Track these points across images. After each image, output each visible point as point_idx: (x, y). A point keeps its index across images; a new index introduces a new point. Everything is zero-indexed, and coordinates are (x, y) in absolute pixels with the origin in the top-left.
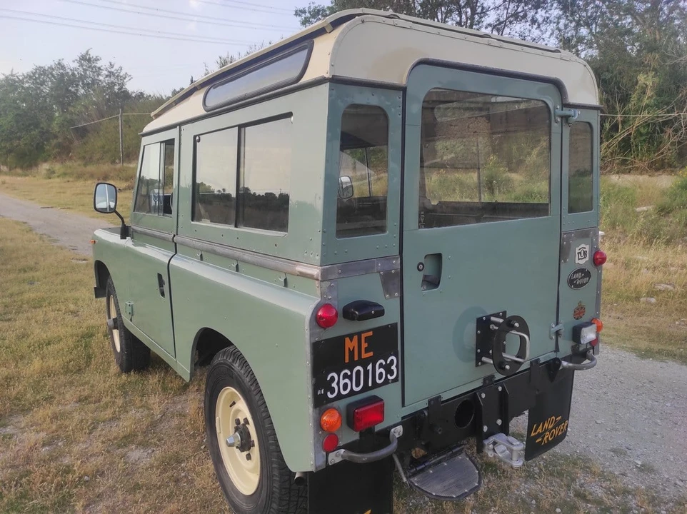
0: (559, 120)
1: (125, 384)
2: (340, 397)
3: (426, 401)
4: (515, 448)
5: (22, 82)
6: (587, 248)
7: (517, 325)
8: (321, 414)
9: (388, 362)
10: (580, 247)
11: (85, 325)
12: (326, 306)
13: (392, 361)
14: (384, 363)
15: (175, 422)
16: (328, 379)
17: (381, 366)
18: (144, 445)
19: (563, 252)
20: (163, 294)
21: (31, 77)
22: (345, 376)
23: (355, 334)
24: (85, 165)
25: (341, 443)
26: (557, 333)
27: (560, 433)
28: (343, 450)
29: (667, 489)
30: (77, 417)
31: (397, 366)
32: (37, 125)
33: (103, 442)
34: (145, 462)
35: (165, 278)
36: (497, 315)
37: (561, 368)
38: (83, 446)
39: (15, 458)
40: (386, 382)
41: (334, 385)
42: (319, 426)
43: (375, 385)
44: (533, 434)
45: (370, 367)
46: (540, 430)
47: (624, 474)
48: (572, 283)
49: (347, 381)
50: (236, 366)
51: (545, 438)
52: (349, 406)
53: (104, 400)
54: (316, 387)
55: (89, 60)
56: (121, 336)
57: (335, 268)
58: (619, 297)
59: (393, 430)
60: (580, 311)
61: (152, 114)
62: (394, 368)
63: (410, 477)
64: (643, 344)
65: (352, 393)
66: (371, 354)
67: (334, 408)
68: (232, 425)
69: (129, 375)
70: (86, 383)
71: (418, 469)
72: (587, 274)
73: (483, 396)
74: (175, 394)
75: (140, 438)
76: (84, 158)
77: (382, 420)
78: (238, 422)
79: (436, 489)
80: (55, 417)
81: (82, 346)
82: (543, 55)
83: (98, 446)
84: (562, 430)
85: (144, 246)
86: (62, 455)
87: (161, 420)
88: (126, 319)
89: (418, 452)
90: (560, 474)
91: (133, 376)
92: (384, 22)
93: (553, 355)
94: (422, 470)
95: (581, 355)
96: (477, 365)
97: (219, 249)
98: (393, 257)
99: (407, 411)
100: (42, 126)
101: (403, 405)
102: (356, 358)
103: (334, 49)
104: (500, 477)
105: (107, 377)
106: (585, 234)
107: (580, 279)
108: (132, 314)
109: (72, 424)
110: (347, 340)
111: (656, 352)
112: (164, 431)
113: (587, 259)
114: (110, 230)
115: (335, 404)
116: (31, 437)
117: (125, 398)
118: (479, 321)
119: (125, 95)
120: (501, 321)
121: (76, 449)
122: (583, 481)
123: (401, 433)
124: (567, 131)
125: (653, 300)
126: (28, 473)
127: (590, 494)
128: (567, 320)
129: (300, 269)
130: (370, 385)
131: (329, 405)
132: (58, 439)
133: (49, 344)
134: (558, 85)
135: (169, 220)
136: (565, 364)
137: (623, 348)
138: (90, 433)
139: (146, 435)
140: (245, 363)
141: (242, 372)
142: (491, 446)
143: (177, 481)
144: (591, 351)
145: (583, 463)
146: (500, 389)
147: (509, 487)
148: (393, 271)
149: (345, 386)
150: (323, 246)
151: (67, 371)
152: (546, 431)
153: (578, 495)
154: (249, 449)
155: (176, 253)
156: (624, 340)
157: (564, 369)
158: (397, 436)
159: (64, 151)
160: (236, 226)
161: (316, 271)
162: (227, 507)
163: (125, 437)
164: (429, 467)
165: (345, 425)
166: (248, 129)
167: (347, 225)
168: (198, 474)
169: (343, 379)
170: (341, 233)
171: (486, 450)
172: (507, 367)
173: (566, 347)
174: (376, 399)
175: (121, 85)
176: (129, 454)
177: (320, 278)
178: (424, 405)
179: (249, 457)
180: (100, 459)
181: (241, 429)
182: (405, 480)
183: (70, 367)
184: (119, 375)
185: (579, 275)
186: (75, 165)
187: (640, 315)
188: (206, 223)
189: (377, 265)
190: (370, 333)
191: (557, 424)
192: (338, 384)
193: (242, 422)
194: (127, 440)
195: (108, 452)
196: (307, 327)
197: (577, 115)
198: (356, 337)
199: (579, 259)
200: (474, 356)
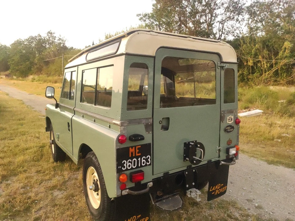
0: (219, 68)
1: (55, 166)
2: (127, 170)
3: (163, 174)
4: (197, 194)
5: (24, 42)
6: (233, 117)
7: (199, 146)
8: (119, 176)
9: (147, 158)
10: (229, 117)
11: (41, 142)
12: (122, 136)
13: (149, 157)
14: (145, 158)
15: (73, 182)
16: (123, 162)
17: (144, 159)
18: (60, 190)
19: (222, 119)
20: (69, 130)
21: (27, 40)
22: (129, 162)
23: (133, 146)
24: (48, 77)
25: (127, 187)
26: (219, 150)
27: (223, 191)
28: (128, 190)
29: (265, 215)
30: (35, 178)
31: (151, 160)
32: (28, 60)
33: (44, 188)
34: (60, 196)
35: (70, 124)
36: (193, 142)
37: (221, 164)
38: (37, 189)
39: (10, 193)
40: (146, 165)
41: (125, 165)
42: (119, 180)
43: (141, 166)
44: (210, 191)
45: (139, 159)
46: (214, 189)
47: (249, 209)
48: (226, 130)
49: (130, 164)
50: (94, 158)
51: (216, 192)
52: (131, 173)
53: (47, 172)
54: (118, 166)
55: (51, 33)
56: (54, 147)
57: (126, 121)
58: (265, 138)
59: (148, 184)
60: (229, 142)
61: (69, 61)
62: (149, 160)
63: (156, 202)
64: (271, 158)
65: (132, 168)
66: (140, 154)
67: (125, 174)
68: (92, 181)
69: (57, 163)
70: (40, 165)
71: (159, 199)
72: (233, 127)
73: (187, 173)
74: (74, 171)
75: (59, 187)
76: (47, 74)
77: (143, 179)
78: (94, 180)
79: (165, 207)
80: (27, 178)
81: (40, 151)
82: (212, 44)
83: (42, 189)
84: (224, 190)
85: (64, 112)
86: (28, 192)
87: (68, 181)
88: (56, 140)
89: (159, 193)
90: (223, 208)
91: (59, 164)
92: (146, 34)
93: (218, 159)
94: (161, 200)
95: (230, 159)
96: (184, 161)
97: (89, 113)
98: (150, 118)
99: (155, 177)
100: (31, 60)
101: (153, 175)
102: (134, 155)
103: (127, 43)
104: (198, 208)
105: (49, 163)
106: (231, 112)
107: (229, 129)
108: (58, 138)
109: (33, 181)
110: (130, 148)
111: (276, 162)
112: (68, 185)
113: (233, 121)
114: (52, 105)
115: (125, 172)
116: (17, 185)
117: (55, 172)
118: (185, 144)
119: (65, 48)
120: (193, 144)
121: (34, 190)
122: (232, 211)
123: (152, 186)
124: (223, 72)
125: (280, 140)
126: (15, 198)
127: (233, 215)
128: (224, 145)
129: (114, 122)
130: (139, 166)
131: (123, 172)
132: (27, 186)
133: (27, 149)
134: (219, 55)
135: (73, 102)
136: (223, 162)
137: (262, 160)
138: (40, 185)
139: (62, 186)
140: (96, 158)
141: (96, 160)
142: (189, 193)
143: (71, 204)
144: (235, 158)
145: (233, 204)
146: (194, 171)
147: (201, 212)
148: (149, 124)
149: (129, 166)
150: (121, 113)
151: (33, 160)
152: (216, 189)
153: (228, 216)
154: (98, 191)
155: (75, 114)
156: (263, 157)
157: (223, 164)
158: (150, 186)
159: (39, 71)
160: (95, 105)
161: (118, 123)
162: (89, 214)
163: (53, 186)
164: (164, 199)
165: (129, 181)
166: (100, 69)
167: (130, 106)
168: (80, 201)
169: (129, 163)
170: (128, 109)
171: (187, 194)
172: (195, 162)
173: (223, 156)
174: (142, 171)
175: (64, 44)
176: (54, 193)
177: (120, 125)
178: (162, 175)
179: (98, 194)
180: (43, 194)
181: (95, 183)
182: (153, 203)
183: (34, 159)
184: (53, 163)
185: (229, 128)
186: (43, 76)
187: (273, 146)
188: (85, 104)
189: (143, 121)
190: (140, 146)
191: (221, 187)
192: (127, 165)
193: (96, 181)
194: (54, 188)
195: (46, 192)
196: (115, 143)
197: (227, 66)
198: (134, 148)
199: (229, 121)
200: (183, 157)
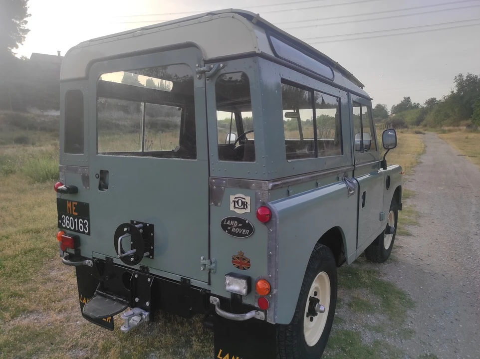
2: (66, 228)
3: (105, 256)
6: (248, 199)
10: (237, 196)
13: (86, 223)
16: (62, 217)
17: (81, 222)
19: (214, 195)
22: (68, 219)
23: (71, 201)
25: (68, 251)
36: (145, 224)
40: (84, 232)
41: (64, 221)
43: (79, 231)
45: (76, 220)
48: (225, 227)
49: (68, 222)
54: (59, 219)
57: (64, 167)
59: (87, 261)
60: (240, 261)
62: (87, 226)
65: (70, 229)
66: (76, 214)
67: (65, 232)
72: (248, 226)
73: (137, 276)
98: (86, 168)
99: (95, 255)
102: (71, 213)
107: (235, 227)
110: (68, 202)
113: (248, 210)
118: (132, 222)
130: (77, 229)
131: (63, 229)
146: (149, 280)
148: (86, 175)
158: (89, 265)
177: (59, 170)
185: (235, 223)
189: (79, 170)
190: (77, 204)
199: (235, 208)
200: (130, 245)
